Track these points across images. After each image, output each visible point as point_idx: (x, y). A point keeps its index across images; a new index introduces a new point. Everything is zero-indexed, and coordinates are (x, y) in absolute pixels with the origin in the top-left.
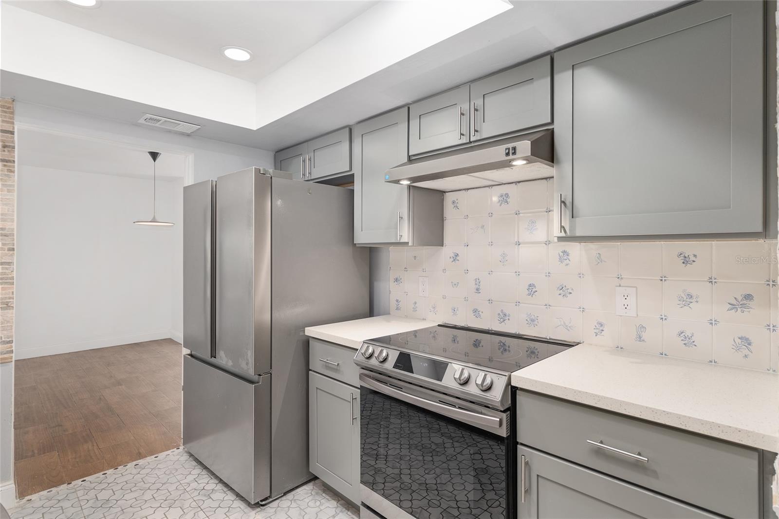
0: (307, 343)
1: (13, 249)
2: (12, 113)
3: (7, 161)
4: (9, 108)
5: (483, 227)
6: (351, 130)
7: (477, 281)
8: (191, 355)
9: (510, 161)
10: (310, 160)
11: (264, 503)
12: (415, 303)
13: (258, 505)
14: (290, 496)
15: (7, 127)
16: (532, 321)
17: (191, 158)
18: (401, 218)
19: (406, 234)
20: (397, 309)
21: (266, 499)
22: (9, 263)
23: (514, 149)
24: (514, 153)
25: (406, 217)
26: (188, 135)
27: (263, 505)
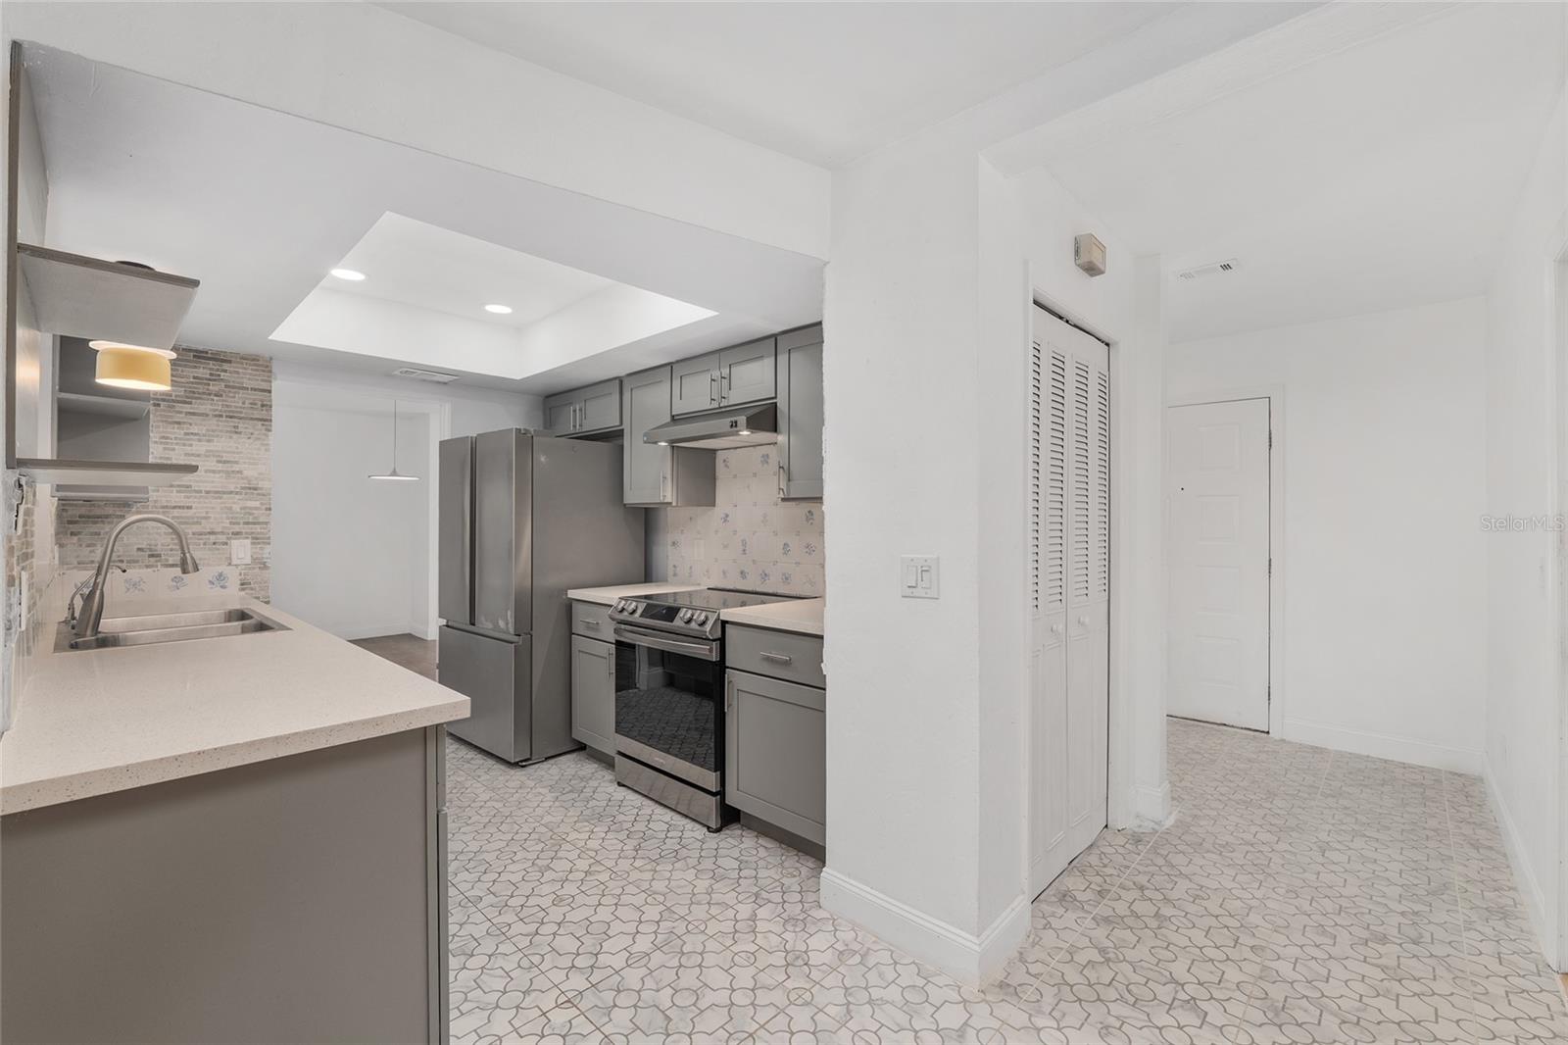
0: (569, 606)
1: (270, 509)
2: (270, 371)
3: (265, 420)
4: (267, 367)
5: (748, 487)
6: (621, 382)
7: (744, 543)
8: (447, 626)
9: (738, 431)
10: (581, 410)
11: (524, 764)
12: (691, 568)
13: (516, 765)
14: (552, 761)
15: (264, 386)
16: (786, 579)
17: (447, 407)
18: (665, 478)
19: (668, 494)
20: (675, 575)
21: (525, 760)
22: (266, 523)
23: (736, 422)
24: (736, 426)
25: (669, 477)
26: (445, 383)
27: (523, 766)
